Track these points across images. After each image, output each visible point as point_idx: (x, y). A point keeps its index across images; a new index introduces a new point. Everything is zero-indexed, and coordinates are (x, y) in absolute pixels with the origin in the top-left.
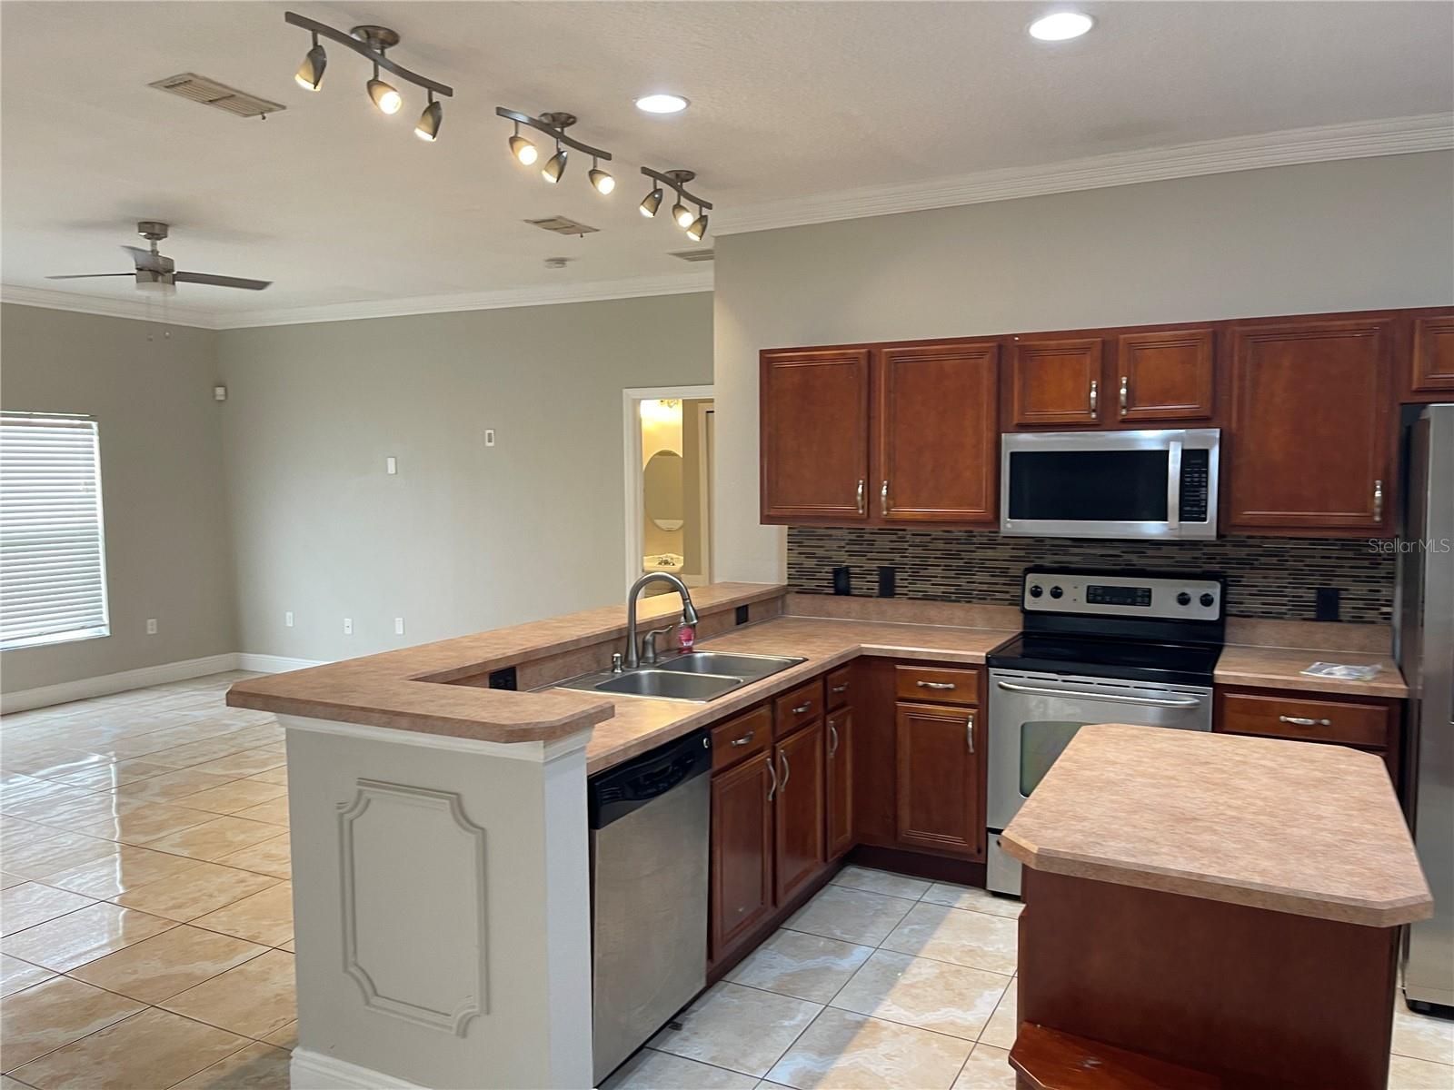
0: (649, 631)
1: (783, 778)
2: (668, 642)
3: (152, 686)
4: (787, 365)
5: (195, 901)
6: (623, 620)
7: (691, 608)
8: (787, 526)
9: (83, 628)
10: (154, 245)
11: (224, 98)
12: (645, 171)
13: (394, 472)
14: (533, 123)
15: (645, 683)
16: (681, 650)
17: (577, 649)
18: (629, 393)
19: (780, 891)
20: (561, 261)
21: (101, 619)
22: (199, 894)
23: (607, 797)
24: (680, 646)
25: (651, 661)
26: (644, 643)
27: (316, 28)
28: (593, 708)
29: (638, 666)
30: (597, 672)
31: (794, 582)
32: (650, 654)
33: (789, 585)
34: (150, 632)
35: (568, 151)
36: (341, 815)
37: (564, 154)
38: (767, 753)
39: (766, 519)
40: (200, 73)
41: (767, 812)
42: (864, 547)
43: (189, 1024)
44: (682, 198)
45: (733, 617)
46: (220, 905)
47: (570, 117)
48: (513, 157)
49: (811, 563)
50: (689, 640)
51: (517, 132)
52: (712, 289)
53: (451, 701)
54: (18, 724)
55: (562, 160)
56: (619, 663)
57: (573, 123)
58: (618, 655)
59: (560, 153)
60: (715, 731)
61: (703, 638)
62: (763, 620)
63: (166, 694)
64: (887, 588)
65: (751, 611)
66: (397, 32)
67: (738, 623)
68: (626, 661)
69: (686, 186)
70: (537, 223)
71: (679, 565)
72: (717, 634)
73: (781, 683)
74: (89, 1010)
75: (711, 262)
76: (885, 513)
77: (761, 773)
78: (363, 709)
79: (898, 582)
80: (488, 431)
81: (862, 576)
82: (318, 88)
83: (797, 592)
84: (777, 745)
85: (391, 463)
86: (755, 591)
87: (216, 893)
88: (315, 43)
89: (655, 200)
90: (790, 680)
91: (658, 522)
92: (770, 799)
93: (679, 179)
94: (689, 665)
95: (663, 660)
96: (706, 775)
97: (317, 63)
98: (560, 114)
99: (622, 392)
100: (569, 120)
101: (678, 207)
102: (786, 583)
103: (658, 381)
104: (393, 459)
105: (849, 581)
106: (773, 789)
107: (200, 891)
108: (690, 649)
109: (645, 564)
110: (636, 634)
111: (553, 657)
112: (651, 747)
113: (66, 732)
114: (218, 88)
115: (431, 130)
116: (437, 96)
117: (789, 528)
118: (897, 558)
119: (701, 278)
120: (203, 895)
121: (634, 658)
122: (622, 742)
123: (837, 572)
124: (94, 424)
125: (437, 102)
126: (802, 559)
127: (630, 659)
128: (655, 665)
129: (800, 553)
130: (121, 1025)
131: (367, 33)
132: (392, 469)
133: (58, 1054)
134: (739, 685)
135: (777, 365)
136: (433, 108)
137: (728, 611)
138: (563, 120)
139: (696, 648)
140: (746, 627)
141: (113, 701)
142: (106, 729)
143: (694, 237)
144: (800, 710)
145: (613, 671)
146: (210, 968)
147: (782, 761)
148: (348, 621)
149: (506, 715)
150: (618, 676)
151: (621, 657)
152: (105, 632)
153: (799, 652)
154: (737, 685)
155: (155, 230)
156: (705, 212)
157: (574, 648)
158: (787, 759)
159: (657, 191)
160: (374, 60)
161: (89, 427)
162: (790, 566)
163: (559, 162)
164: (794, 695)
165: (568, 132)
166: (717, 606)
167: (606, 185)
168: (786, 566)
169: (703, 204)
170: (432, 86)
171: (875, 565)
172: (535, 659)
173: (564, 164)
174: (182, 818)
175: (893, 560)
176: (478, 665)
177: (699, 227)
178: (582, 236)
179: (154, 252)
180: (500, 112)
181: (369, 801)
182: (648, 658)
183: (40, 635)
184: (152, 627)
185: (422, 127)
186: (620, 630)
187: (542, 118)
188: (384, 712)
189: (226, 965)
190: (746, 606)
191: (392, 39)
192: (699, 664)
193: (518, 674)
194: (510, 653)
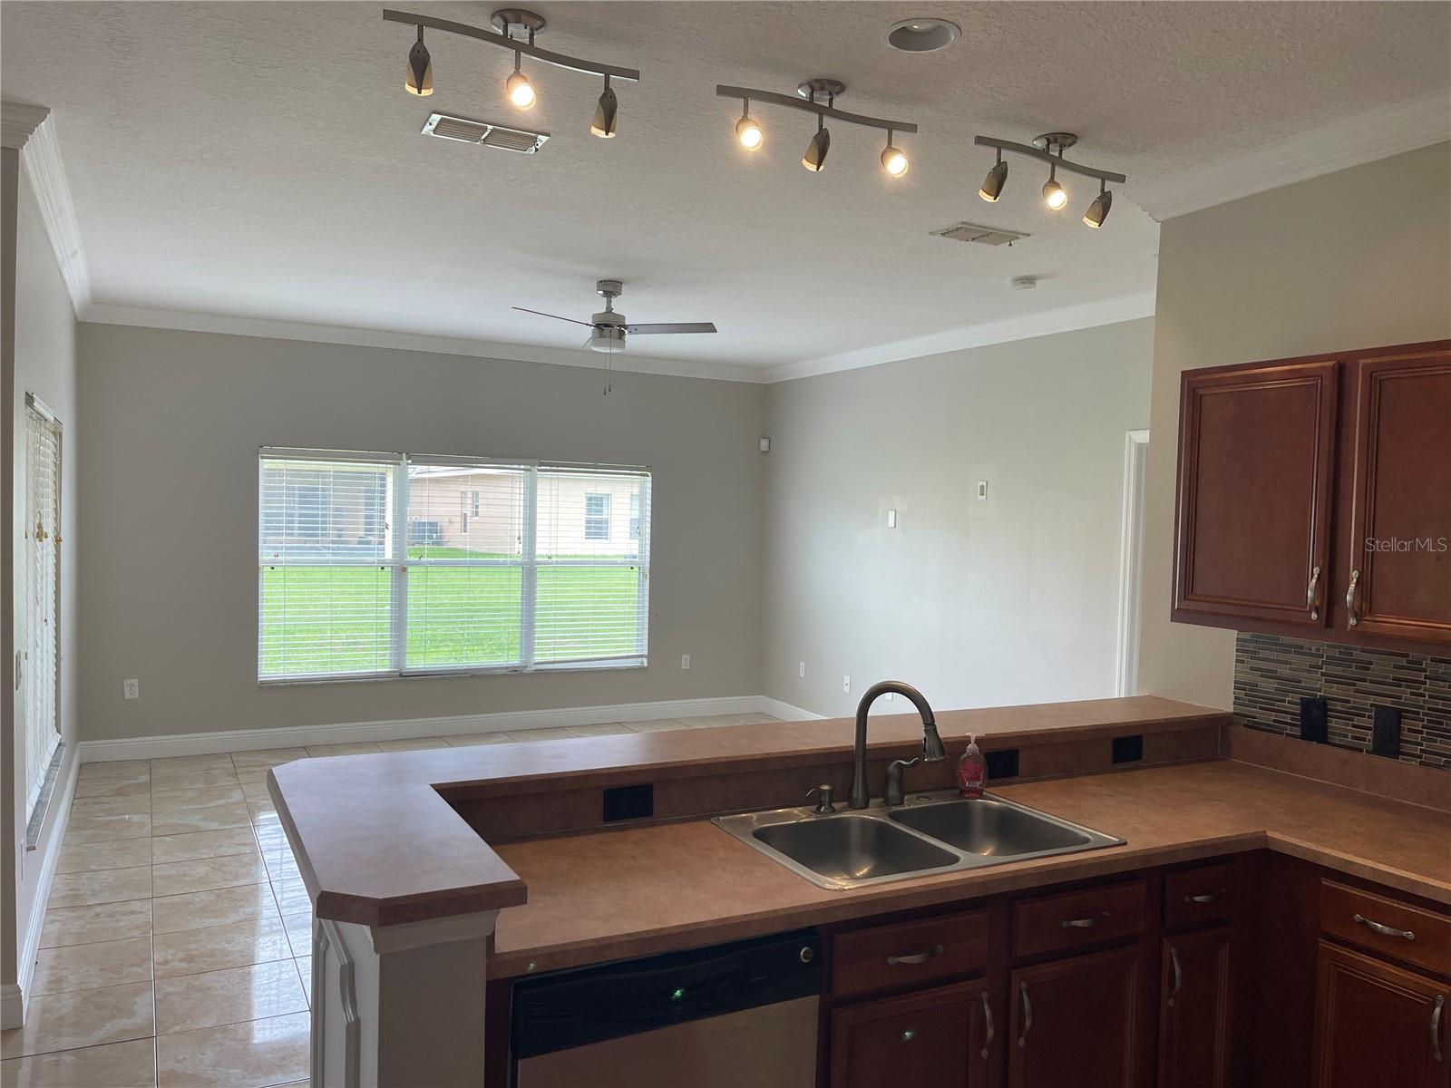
0: (891, 760)
4: (1216, 390)
8: (1237, 630)
9: (626, 658)
10: (609, 302)
13: (893, 525)
18: (1134, 437)
25: (894, 802)
27: (421, 22)
31: (1244, 710)
33: (1235, 714)
34: (683, 668)
42: (1353, 671)
49: (1268, 685)
57: (843, 90)
58: (827, 787)
59: (821, 131)
64: (1389, 739)
65: (1149, 746)
67: (1112, 763)
70: (943, 234)
73: (1022, 876)
76: (1352, 621)
79: (1406, 735)
81: (1348, 715)
83: (1248, 727)
85: (891, 516)
86: (1162, 717)
90: (1049, 873)
93: (1054, 147)
100: (835, 87)
102: (1229, 709)
104: (893, 512)
105: (1326, 722)
117: (1241, 633)
118: (1405, 693)
123: (1307, 705)
124: (649, 473)
126: (1256, 677)
129: (1252, 668)
132: (891, 523)
143: (1093, 223)
152: (644, 663)
155: (611, 288)
162: (1239, 685)
163: (818, 143)
168: (1232, 684)
171: (1372, 700)
172: (681, 777)
173: (826, 146)
175: (1400, 698)
177: (1099, 209)
178: (1010, 245)
179: (609, 310)
184: (686, 662)
187: (799, 91)
194: (637, 765)
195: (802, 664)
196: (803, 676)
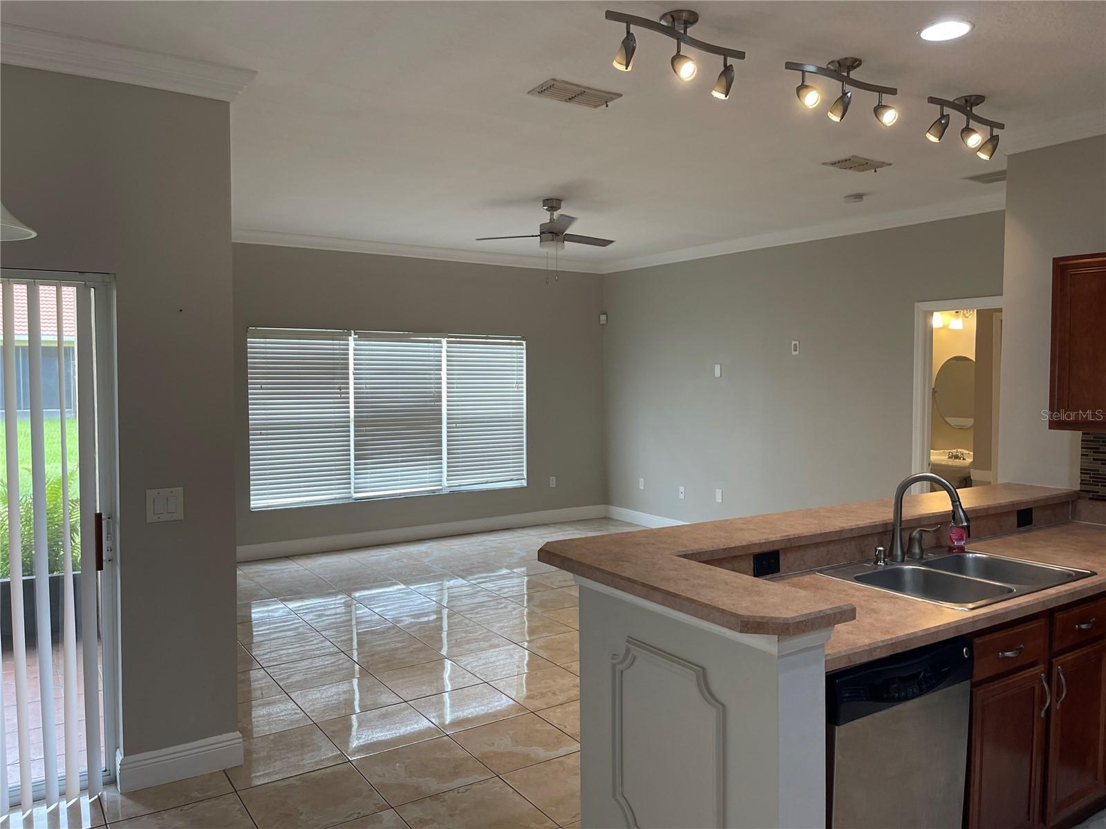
0: (915, 528)
1: (1059, 694)
2: (938, 539)
3: (551, 524)
4: (1084, 271)
5: (543, 695)
6: (887, 515)
7: (960, 510)
8: (1081, 432)
9: (511, 480)
10: (552, 215)
11: (577, 95)
12: (932, 100)
13: (719, 375)
14: (821, 71)
15: (908, 578)
16: (951, 549)
17: (839, 540)
18: (920, 307)
19: (1050, 809)
20: (859, 197)
21: (523, 475)
22: (547, 690)
23: (847, 695)
24: (952, 545)
25: (918, 557)
26: (911, 539)
27: (629, 20)
28: (830, 609)
29: (903, 561)
30: (860, 562)
31: (1087, 488)
32: (917, 550)
33: (1081, 491)
34: (551, 486)
35: (851, 91)
36: (614, 666)
37: (849, 94)
38: (1039, 670)
39: (1055, 425)
40: (560, 77)
41: (1038, 728)
43: (518, 798)
44: (971, 121)
45: (1014, 520)
46: (559, 702)
47: (856, 60)
48: (799, 102)
50: (961, 539)
51: (803, 81)
52: (1004, 208)
53: (703, 582)
54: (468, 542)
55: (847, 100)
56: (882, 556)
57: (859, 65)
58: (881, 549)
59: (845, 94)
60: (978, 641)
61: (979, 538)
62: (1050, 524)
63: (558, 530)
65: (1036, 515)
66: (696, 11)
67: (1019, 525)
68: (890, 554)
69: (975, 110)
70: (833, 164)
71: (969, 460)
72: (994, 535)
73: (1060, 597)
74: (457, 769)
75: (1004, 183)
77: (1034, 688)
78: (629, 579)
80: (794, 343)
82: (630, 68)
83: (1090, 499)
84: (1054, 660)
85: (717, 369)
86: (1041, 495)
87: (557, 692)
88: (628, 32)
89: (941, 126)
90: (1072, 594)
91: (948, 419)
92: (1043, 715)
93: (968, 104)
94: (960, 565)
95: (931, 556)
96: (966, 684)
97: (629, 48)
98: (846, 59)
99: (914, 305)
100: (855, 63)
101: (968, 130)
102: (1078, 488)
103: (950, 296)
104: (719, 366)
106: (1047, 705)
107: (548, 687)
108: (962, 549)
109: (931, 457)
110: (901, 530)
111: (817, 545)
112: (899, 650)
113: (494, 551)
114: (574, 87)
115: (724, 91)
116: (730, 61)
117: (1083, 434)
119: (994, 199)
120: (550, 692)
121: (899, 553)
122: (867, 641)
124: (524, 342)
125: (731, 65)
126: (1098, 465)
127: (894, 553)
128: (920, 561)
129: (1095, 459)
130: (474, 787)
131: (672, 17)
132: (717, 373)
133: (428, 800)
134: (1010, 595)
135: (1072, 271)
136: (728, 70)
137: (1008, 513)
138: (849, 64)
139: (967, 548)
140: (1029, 531)
141: (526, 532)
142: (517, 552)
143: (984, 156)
144: (1084, 626)
145: (876, 563)
146: (541, 753)
147: (1059, 678)
148: (682, 489)
149: (744, 604)
150: (880, 569)
151: (885, 551)
152: (524, 483)
153: (1087, 563)
154: (1007, 594)
155: (552, 204)
156: (996, 131)
157: (837, 538)
158: (1063, 675)
159: (943, 116)
160: (678, 39)
161: (521, 344)
162: (1084, 471)
163: (844, 102)
164: (1076, 610)
165: (854, 75)
166: (996, 508)
167: (890, 117)
168: (1079, 471)
169: (992, 125)
170: (726, 53)
172: (798, 545)
173: (849, 103)
174: (548, 627)
176: (743, 547)
177: (990, 146)
178: (876, 171)
179: (553, 220)
180: (789, 66)
181: (635, 658)
182: (915, 553)
183: (486, 483)
184: (553, 482)
185: (717, 88)
186: (885, 525)
187: (829, 66)
188: (644, 585)
189: (554, 754)
190: (1031, 509)
191: (692, 18)
192: (970, 565)
193: (782, 557)
194: (773, 537)
195: (642, 480)
196: (643, 488)
